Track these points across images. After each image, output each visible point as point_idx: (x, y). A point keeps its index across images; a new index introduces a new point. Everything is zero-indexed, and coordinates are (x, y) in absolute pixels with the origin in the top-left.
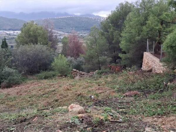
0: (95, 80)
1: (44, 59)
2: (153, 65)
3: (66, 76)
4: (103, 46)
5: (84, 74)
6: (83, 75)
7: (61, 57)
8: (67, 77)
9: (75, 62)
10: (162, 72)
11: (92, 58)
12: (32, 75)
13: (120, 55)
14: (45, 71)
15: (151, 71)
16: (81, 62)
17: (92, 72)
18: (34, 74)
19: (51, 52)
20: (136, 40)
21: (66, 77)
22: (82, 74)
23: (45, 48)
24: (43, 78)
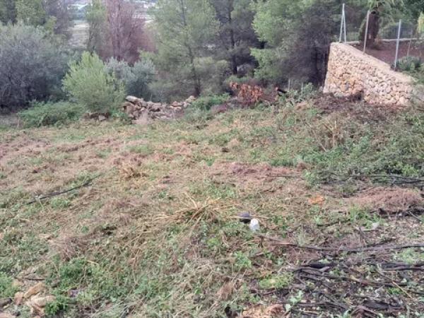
0: (198, 127)
1: (38, 66)
2: (367, 81)
3: (108, 115)
4: (204, 27)
5: (158, 110)
6: (156, 113)
7: (89, 59)
8: (111, 119)
9: (130, 74)
10: (402, 101)
11: (176, 61)
12: (8, 114)
13: (255, 53)
14: (43, 102)
15: (358, 97)
16: (145, 74)
17: (178, 101)
18: (14, 112)
19: (57, 47)
20: (301, 7)
21: (108, 121)
22: (154, 110)
23: (38, 33)
24: (41, 121)
